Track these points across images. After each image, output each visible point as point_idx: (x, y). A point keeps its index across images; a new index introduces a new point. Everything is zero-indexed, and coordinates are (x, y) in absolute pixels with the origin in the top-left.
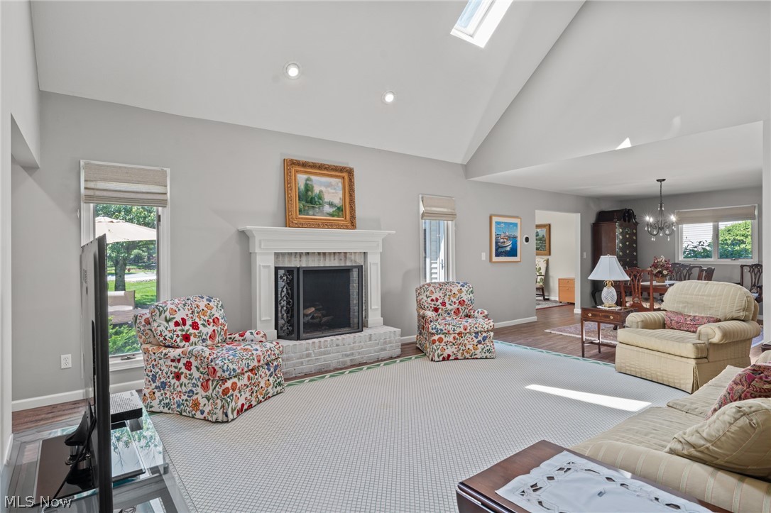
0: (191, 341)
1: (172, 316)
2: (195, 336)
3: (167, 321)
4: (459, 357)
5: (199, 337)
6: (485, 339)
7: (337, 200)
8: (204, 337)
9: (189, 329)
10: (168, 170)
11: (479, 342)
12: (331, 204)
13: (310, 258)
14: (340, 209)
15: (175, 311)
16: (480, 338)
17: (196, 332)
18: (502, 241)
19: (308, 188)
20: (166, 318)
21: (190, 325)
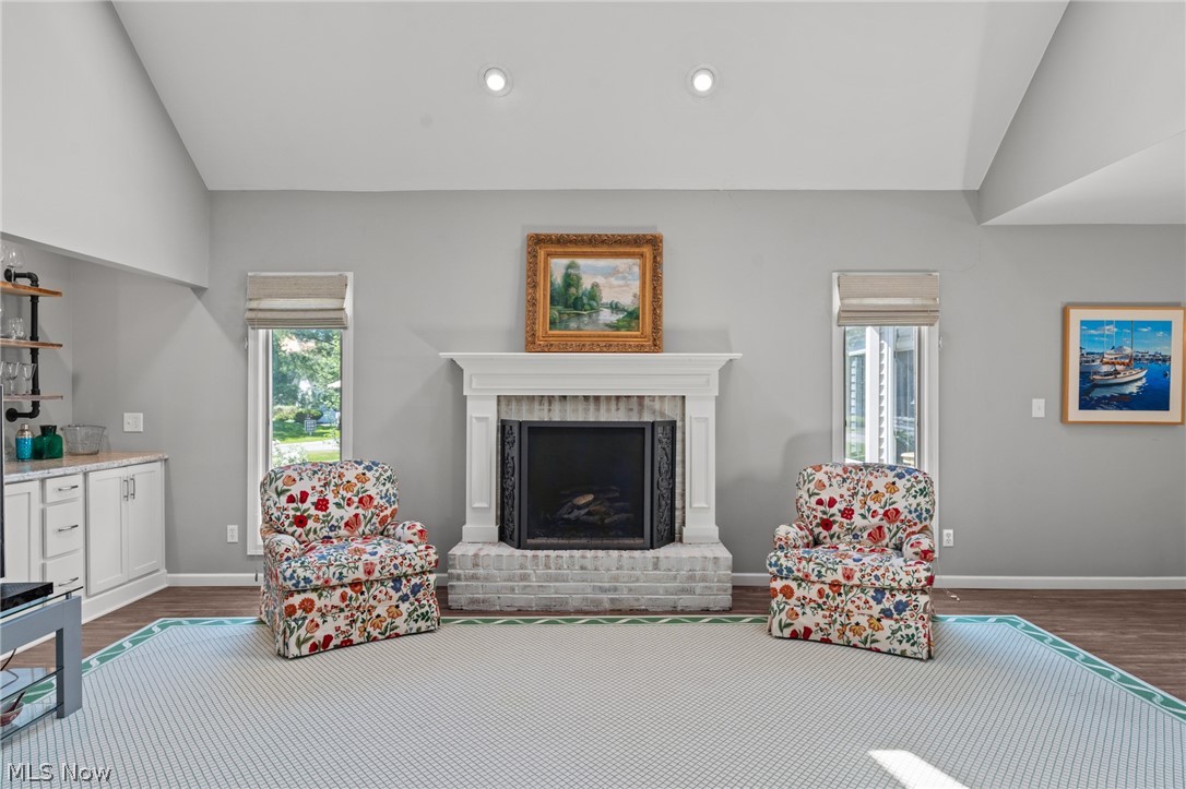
0: (308, 527)
1: (285, 487)
2: (317, 519)
3: (279, 494)
4: (834, 637)
5: (324, 522)
6: (901, 607)
7: (627, 300)
8: (333, 522)
9: (309, 509)
10: (350, 276)
11: (887, 613)
12: (615, 308)
13: (569, 406)
14: (633, 316)
15: (294, 480)
16: (887, 604)
17: (321, 514)
18: (1105, 368)
19: (570, 281)
20: (276, 488)
21: (313, 504)
